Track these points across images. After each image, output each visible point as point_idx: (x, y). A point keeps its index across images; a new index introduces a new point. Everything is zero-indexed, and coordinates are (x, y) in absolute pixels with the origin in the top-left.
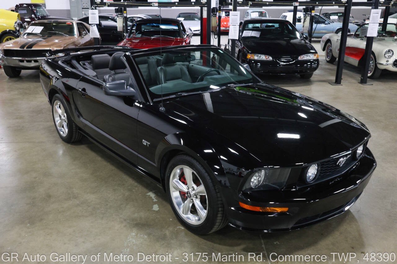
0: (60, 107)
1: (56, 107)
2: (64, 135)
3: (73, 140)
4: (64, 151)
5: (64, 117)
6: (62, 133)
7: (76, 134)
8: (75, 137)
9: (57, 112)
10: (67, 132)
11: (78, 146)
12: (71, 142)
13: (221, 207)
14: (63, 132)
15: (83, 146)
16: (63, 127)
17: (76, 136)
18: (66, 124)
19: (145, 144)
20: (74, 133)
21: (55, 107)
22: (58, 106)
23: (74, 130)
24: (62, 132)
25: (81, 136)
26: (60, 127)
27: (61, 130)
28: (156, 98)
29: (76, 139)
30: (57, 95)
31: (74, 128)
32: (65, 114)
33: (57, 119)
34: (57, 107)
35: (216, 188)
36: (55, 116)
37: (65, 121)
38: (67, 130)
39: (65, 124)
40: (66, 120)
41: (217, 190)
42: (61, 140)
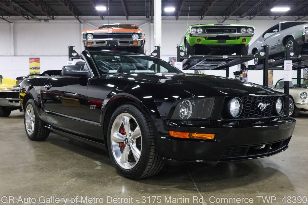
2: (31, 134)
6: (29, 133)
7: (41, 130)
9: (28, 115)
13: (153, 142)
14: (31, 132)
16: (31, 128)
19: (93, 108)
20: (39, 129)
21: (27, 112)
23: (40, 127)
32: (34, 116)
33: (27, 121)
34: (29, 111)
35: (149, 124)
36: (26, 118)
37: (33, 122)
41: (149, 126)
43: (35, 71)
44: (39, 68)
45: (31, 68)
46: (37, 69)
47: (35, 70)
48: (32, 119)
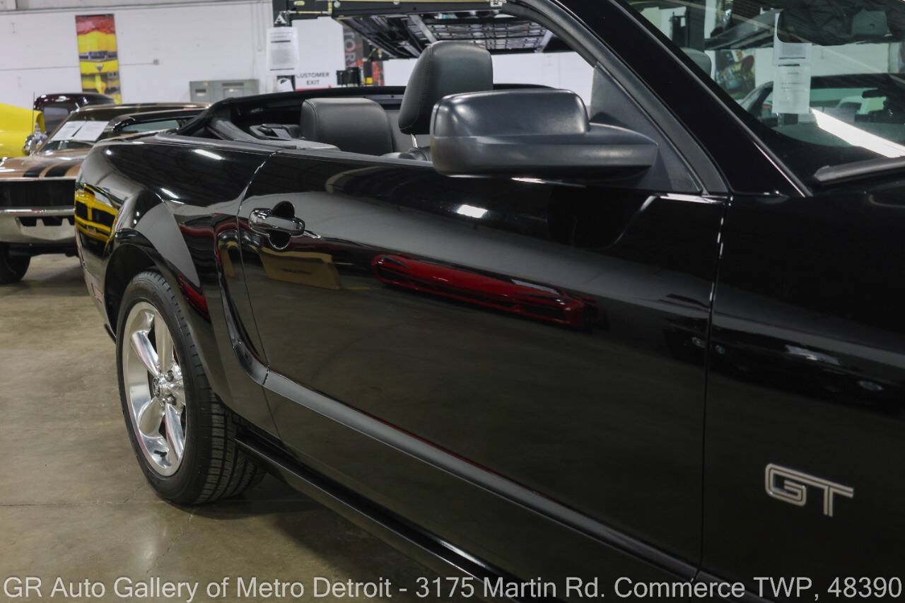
0: (152, 336)
1: (136, 337)
2: (167, 471)
3: (206, 493)
4: (164, 549)
5: (171, 379)
6: (155, 458)
7: (224, 460)
8: (221, 475)
9: (137, 359)
10: (180, 455)
11: (231, 522)
12: (200, 500)
14: (163, 455)
15: (254, 522)
16: (163, 430)
17: (223, 468)
18: (178, 413)
19: (800, 500)
20: (215, 454)
21: (131, 340)
22: (145, 332)
23: (218, 443)
24: (157, 452)
25: (250, 467)
26: (149, 431)
27: (152, 446)
28: (832, 164)
29: (222, 487)
30: (144, 278)
31: (215, 432)
32: (177, 369)
33: (138, 391)
34: (140, 336)
36: (129, 377)
37: (174, 403)
38: (180, 446)
39: (172, 416)
40: (181, 396)
42: (150, 492)
43: (99, 68)
44: (113, 56)
45: (83, 58)
46: (106, 61)
47: (100, 64)
48: (165, 385)
